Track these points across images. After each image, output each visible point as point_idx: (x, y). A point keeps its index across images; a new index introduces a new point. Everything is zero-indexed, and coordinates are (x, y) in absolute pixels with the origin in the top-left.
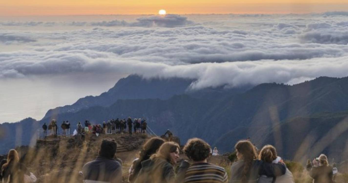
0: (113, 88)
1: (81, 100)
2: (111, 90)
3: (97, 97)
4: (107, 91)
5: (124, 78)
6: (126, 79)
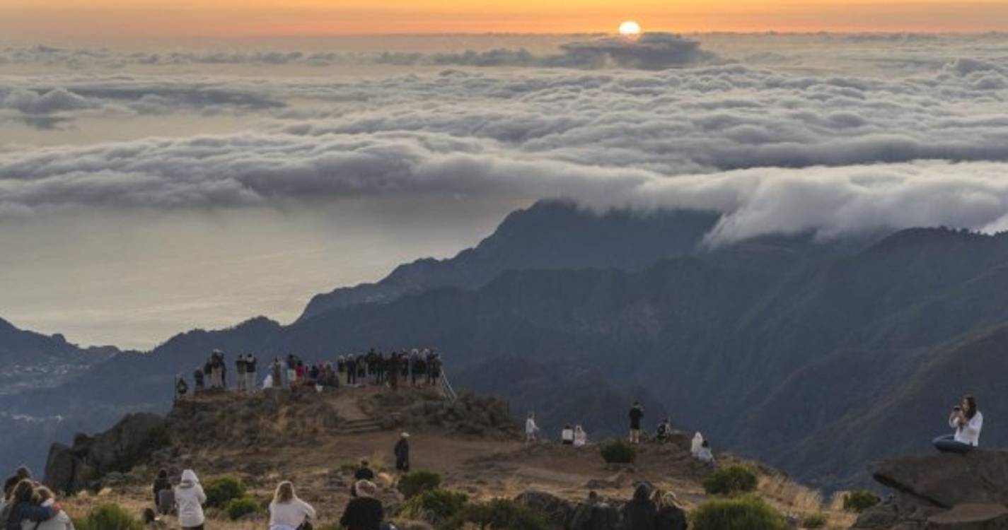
0: (490, 238)
1: (402, 270)
2: (485, 243)
3: (446, 261)
4: (474, 246)
5: (521, 211)
6: (530, 211)
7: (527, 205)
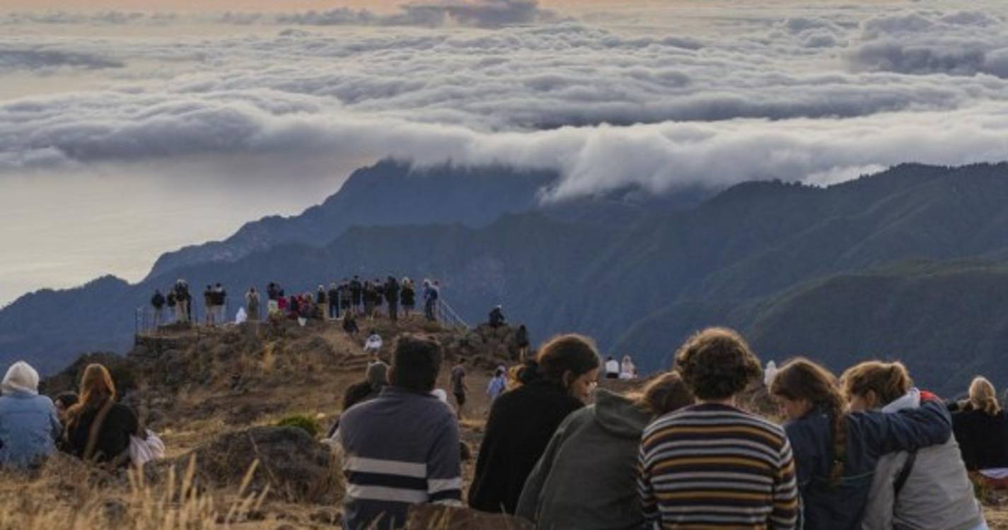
0: (336, 195)
1: (249, 228)
2: (330, 200)
3: (292, 218)
4: (320, 202)
5: (365, 169)
6: (373, 169)
7: (371, 163)
